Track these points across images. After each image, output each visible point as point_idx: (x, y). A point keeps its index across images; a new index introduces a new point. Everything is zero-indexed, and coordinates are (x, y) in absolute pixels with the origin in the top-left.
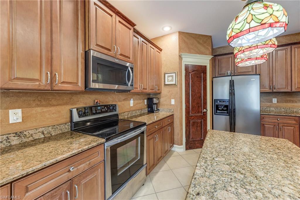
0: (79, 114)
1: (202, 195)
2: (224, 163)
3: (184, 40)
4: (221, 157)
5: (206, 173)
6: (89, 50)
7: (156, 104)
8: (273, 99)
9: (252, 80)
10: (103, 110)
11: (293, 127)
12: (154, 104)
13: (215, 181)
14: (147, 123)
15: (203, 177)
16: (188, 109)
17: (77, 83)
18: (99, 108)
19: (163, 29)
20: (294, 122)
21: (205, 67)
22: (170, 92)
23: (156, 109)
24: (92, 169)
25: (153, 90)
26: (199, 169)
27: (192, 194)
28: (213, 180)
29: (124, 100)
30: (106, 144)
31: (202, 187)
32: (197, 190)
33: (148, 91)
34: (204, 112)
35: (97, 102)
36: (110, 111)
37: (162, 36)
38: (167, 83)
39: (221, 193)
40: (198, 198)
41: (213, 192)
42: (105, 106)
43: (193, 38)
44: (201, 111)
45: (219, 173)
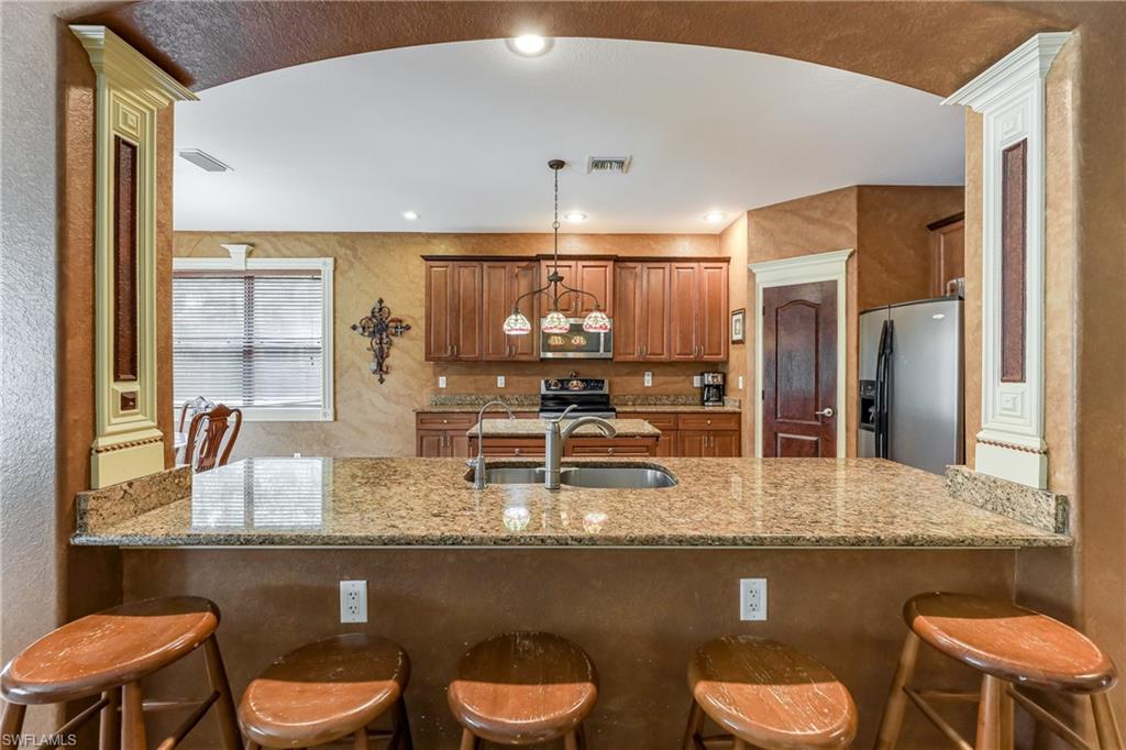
0: (546, 386)
3: (762, 227)
7: (711, 386)
9: (935, 317)
16: (772, 402)
17: (532, 353)
21: (834, 283)
22: (738, 357)
25: (690, 355)
29: (629, 374)
33: (668, 357)
34: (826, 417)
35: (572, 375)
36: (591, 389)
37: (731, 225)
38: (734, 337)
43: (791, 211)
44: (812, 410)
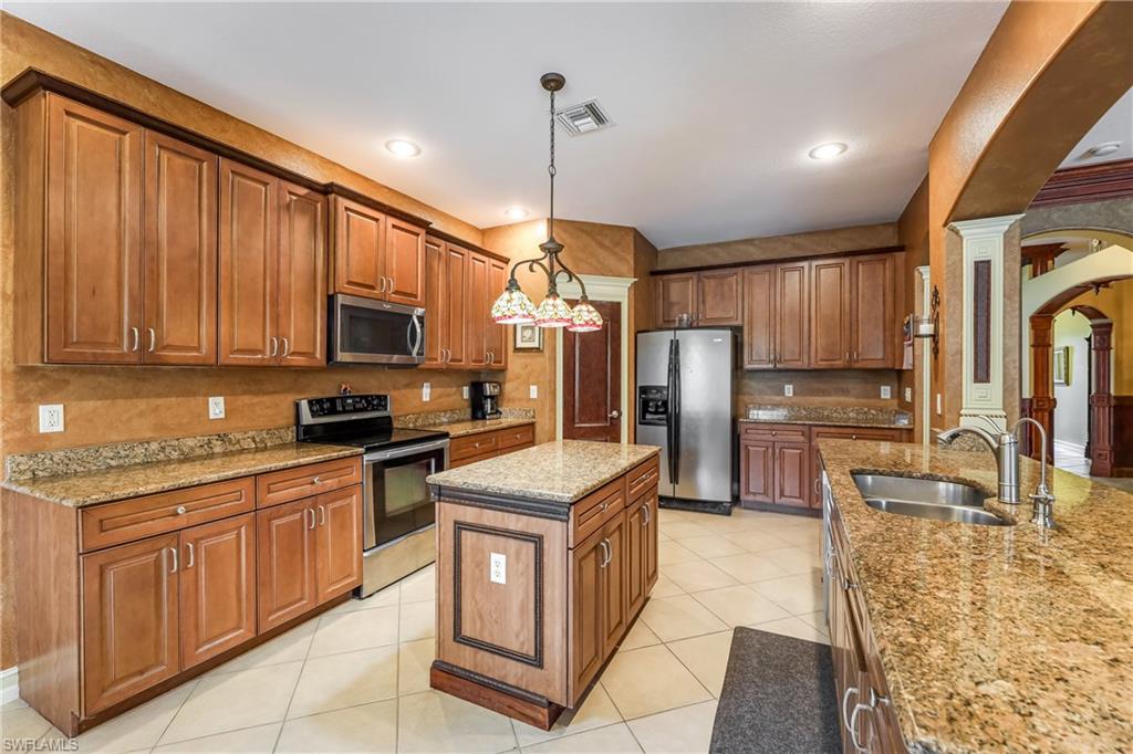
0: (311, 411)
3: (562, 239)
6: (336, 293)
7: (492, 397)
8: (786, 386)
9: (715, 340)
10: (358, 406)
11: (798, 449)
12: (486, 397)
14: (452, 434)
16: (571, 409)
17: (314, 353)
18: (350, 401)
19: (507, 212)
20: (802, 438)
22: (526, 366)
23: (492, 409)
24: (343, 491)
25: (482, 362)
29: (407, 386)
30: (366, 457)
33: (467, 363)
34: (612, 418)
35: (346, 389)
38: (519, 345)
42: (361, 397)
44: (603, 413)
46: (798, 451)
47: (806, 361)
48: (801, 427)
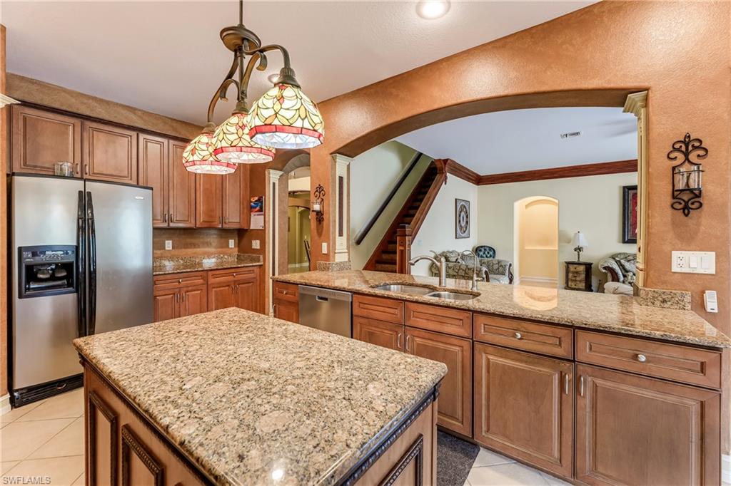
1: (248, 452)
2: (207, 383)
4: (189, 378)
5: (204, 420)
8: (166, 242)
11: (198, 290)
13: (235, 418)
15: (209, 430)
20: (202, 281)
26: (182, 424)
27: (234, 469)
28: (229, 419)
31: (231, 443)
32: (230, 453)
39: (262, 424)
40: (250, 461)
41: (254, 434)
45: (223, 403)
46: (199, 292)
47: (193, 222)
48: (200, 273)
